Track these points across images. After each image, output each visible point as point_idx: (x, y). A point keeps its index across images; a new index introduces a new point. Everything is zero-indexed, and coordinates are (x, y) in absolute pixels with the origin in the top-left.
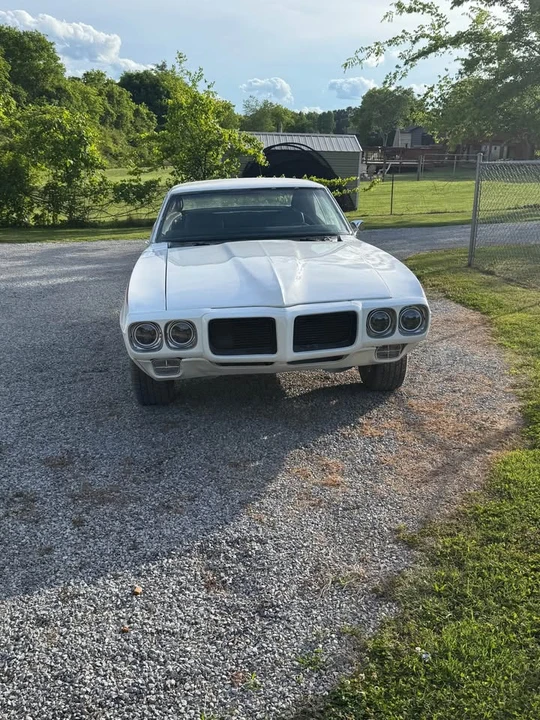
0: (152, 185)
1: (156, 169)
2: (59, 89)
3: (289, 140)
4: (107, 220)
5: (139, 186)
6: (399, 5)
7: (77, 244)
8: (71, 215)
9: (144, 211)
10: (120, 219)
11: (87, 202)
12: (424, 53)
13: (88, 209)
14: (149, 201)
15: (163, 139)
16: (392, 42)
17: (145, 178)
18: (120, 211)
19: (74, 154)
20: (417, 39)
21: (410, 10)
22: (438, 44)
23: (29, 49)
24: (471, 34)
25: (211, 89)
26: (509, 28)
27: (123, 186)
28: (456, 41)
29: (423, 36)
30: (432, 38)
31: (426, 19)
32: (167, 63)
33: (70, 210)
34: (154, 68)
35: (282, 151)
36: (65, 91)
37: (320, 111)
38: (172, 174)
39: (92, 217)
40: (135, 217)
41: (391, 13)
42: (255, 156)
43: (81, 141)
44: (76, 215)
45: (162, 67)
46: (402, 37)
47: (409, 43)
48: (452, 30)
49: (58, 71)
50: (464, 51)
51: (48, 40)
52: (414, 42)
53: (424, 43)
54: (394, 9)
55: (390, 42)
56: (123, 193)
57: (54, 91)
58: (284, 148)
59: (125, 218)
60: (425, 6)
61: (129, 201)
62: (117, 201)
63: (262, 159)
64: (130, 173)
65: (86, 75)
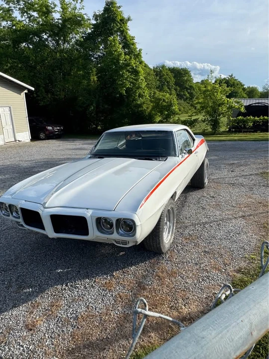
0: (196, 120)
1: (198, 114)
2: (191, 87)
5: (191, 121)
17: (194, 118)
23: (182, 74)
32: (233, 74)
34: (228, 76)
35: (255, 106)
36: (193, 87)
38: (204, 116)
42: (239, 108)
43: (170, 105)
45: (231, 76)
49: (190, 80)
51: (189, 70)
57: (189, 87)
58: (257, 105)
63: (243, 110)
64: (189, 116)
65: (202, 81)
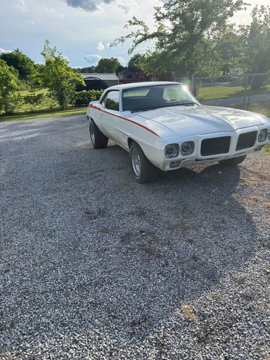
0: (40, 96)
1: (41, 89)
3: (90, 76)
4: (23, 111)
5: (35, 97)
6: (130, 22)
7: (20, 121)
8: (6, 110)
9: (38, 107)
10: (28, 111)
11: (13, 105)
12: (140, 41)
13: (14, 108)
14: (40, 102)
15: (43, 76)
16: (128, 36)
17: (37, 93)
18: (27, 107)
19: (6, 85)
20: (137, 35)
21: (134, 24)
22: (146, 37)
24: (158, 33)
25: (61, 56)
26: (173, 31)
27: (28, 97)
28: (153, 36)
29: (140, 34)
30: (143, 35)
31: (141, 28)
32: (19, 49)
33: (6, 109)
34: (14, 51)
35: (88, 80)
37: (81, 68)
38: (48, 91)
39: (15, 111)
40: (34, 110)
41: (127, 25)
42: (81, 82)
43: (8, 79)
44: (9, 110)
45: (17, 51)
46: (132, 35)
47: (134, 37)
48: (150, 32)
50: (156, 40)
52: (136, 37)
53: (140, 37)
54: (128, 23)
55: (127, 37)
56: (28, 100)
58: (89, 79)
59: (30, 110)
60: (139, 22)
61: (32, 103)
62: (26, 103)
63: (84, 83)
64: (30, 92)
